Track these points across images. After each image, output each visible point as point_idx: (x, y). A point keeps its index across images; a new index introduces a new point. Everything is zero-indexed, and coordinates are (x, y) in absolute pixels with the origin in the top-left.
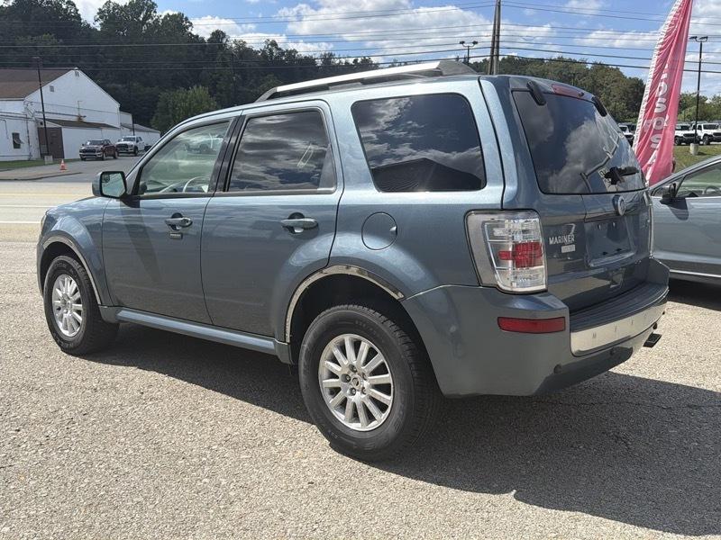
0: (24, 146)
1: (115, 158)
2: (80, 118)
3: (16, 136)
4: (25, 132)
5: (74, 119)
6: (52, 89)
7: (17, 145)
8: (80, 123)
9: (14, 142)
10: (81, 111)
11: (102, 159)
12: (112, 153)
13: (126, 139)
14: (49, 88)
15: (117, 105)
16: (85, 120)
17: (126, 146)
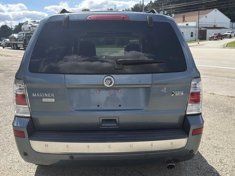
0: (194, 36)
1: (222, 39)
2: (215, 26)
3: (192, 33)
4: (195, 31)
5: (212, 26)
6: (206, 17)
7: (192, 36)
8: (215, 28)
9: (191, 35)
10: (215, 23)
11: (216, 40)
12: (221, 37)
13: (228, 32)
14: (205, 17)
15: (230, 20)
16: (216, 26)
17: (227, 35)
